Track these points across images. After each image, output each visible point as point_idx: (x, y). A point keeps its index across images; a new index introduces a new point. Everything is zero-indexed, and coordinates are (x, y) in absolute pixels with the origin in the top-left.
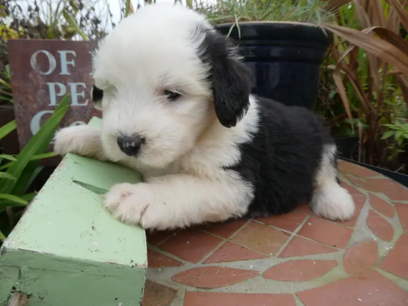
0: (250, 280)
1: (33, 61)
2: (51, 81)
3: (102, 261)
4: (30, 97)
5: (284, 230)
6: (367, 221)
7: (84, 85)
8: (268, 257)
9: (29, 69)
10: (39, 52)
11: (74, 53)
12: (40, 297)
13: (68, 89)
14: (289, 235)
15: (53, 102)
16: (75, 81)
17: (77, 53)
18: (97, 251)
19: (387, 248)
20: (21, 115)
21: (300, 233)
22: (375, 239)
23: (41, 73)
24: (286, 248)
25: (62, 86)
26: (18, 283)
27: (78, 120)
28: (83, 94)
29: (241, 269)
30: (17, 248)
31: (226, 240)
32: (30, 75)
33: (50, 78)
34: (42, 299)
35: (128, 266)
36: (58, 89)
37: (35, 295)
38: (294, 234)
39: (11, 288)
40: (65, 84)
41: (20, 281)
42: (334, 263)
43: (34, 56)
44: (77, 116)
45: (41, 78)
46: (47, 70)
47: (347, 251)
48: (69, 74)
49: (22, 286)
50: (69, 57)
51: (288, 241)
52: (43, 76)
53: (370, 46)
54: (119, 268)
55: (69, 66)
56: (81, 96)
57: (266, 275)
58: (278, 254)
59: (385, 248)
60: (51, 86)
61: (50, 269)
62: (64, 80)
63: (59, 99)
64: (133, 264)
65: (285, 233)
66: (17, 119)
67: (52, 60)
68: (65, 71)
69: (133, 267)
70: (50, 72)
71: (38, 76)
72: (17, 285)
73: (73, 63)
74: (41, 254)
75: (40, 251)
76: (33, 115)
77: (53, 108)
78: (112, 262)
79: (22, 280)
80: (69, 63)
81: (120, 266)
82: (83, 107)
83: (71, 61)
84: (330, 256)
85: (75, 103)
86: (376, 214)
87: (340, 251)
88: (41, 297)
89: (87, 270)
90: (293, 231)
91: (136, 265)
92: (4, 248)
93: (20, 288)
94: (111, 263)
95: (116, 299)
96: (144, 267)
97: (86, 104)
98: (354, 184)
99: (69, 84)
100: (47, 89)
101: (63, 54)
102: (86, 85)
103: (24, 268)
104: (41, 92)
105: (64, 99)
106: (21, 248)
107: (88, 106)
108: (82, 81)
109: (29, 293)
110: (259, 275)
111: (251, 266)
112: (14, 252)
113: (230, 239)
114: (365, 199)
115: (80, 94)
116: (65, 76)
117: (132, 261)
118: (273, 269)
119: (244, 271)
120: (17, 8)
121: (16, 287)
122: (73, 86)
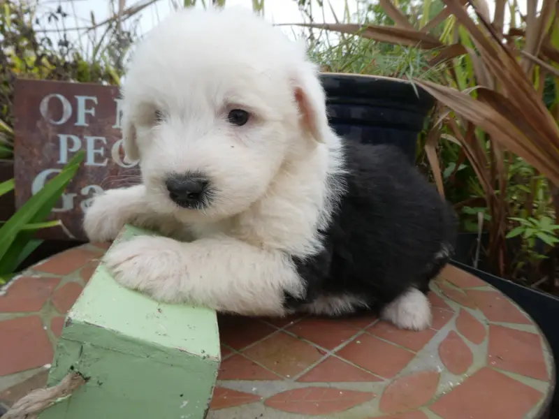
0: (244, 406)
1: (44, 107)
2: (63, 132)
3: (171, 347)
4: (35, 151)
5: (318, 347)
6: (441, 345)
7: (103, 139)
8: (282, 379)
9: (38, 116)
10: (52, 96)
11: (95, 99)
12: (98, 382)
13: (84, 144)
14: (324, 354)
15: (63, 159)
16: (93, 134)
17: (98, 100)
18: (165, 335)
19: (451, 384)
20: (22, 172)
21: (339, 353)
22: (440, 370)
23: (52, 122)
24: (312, 370)
25: (76, 140)
26: (77, 363)
27: (93, 184)
28: (101, 151)
29: (240, 390)
30: (82, 321)
31: (236, 352)
32: (39, 124)
33: (63, 129)
34: (100, 384)
35: (199, 356)
36: (70, 143)
37: (94, 379)
38: (330, 353)
39: (69, 367)
40: (81, 137)
41: (80, 360)
42: (368, 396)
43: (46, 101)
44: (92, 179)
45: (51, 128)
46: (59, 118)
47: (392, 383)
48: (87, 125)
49: (81, 366)
50: (89, 104)
51: (319, 362)
52: (54, 125)
53: (469, 111)
54: (189, 357)
55: (88, 116)
56: (99, 154)
57: (268, 403)
58: (297, 377)
59: (450, 382)
60: (63, 138)
61: (115, 349)
62: (79, 132)
63: (70, 155)
64: (205, 355)
65: (319, 351)
66: (16, 178)
67: (67, 107)
68: (81, 121)
69: (204, 358)
70: (63, 121)
71: (48, 125)
72: (76, 364)
73: (92, 112)
74: (108, 331)
75: (106, 326)
76: (37, 173)
77: (62, 166)
78: (182, 349)
79: (83, 360)
80: (89, 111)
81: (190, 355)
82: (100, 167)
83: (90, 109)
84: (367, 386)
85: (90, 161)
86: (458, 337)
87: (382, 380)
88: (100, 382)
89: (153, 356)
90: (330, 348)
91: (208, 356)
92: (70, 319)
93: (78, 368)
94: (181, 351)
95: (182, 396)
96: (217, 360)
97: (104, 164)
98: (445, 295)
99: (85, 137)
100: (57, 142)
101: (81, 100)
102: (107, 140)
103: (87, 345)
104: (50, 145)
105: (76, 156)
106: (87, 321)
107: (106, 167)
108: (102, 135)
109: (87, 376)
110: (260, 401)
111: (254, 389)
112: (79, 325)
113: (241, 352)
114: (452, 315)
115: (97, 151)
116: (82, 128)
117: (204, 352)
118: (281, 395)
119: (242, 394)
120: (46, 40)
121: (74, 366)
122: (91, 140)
